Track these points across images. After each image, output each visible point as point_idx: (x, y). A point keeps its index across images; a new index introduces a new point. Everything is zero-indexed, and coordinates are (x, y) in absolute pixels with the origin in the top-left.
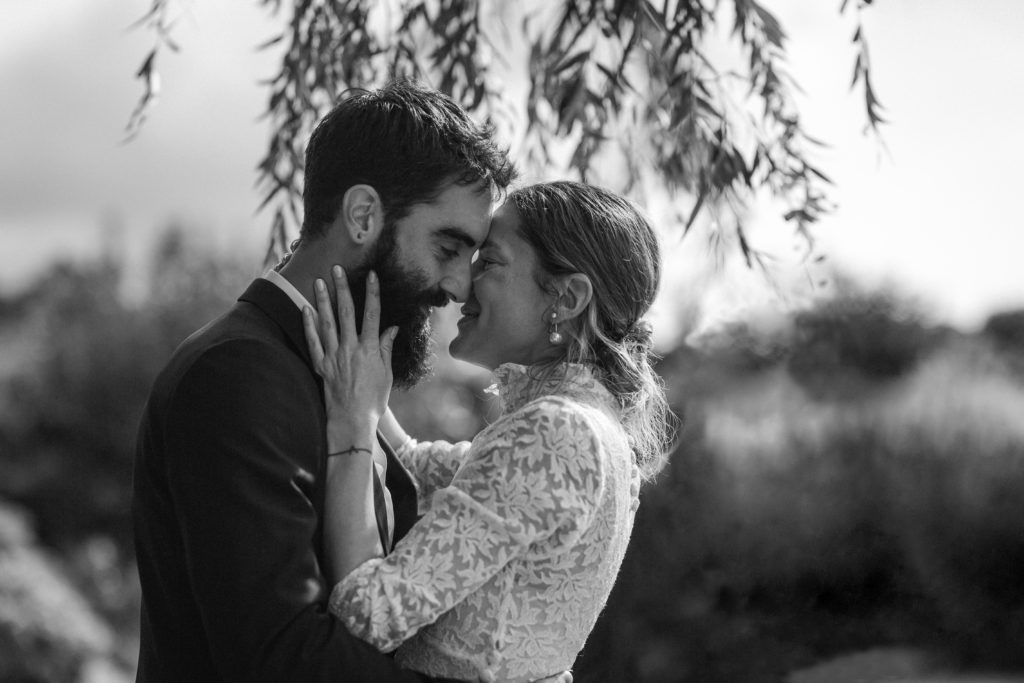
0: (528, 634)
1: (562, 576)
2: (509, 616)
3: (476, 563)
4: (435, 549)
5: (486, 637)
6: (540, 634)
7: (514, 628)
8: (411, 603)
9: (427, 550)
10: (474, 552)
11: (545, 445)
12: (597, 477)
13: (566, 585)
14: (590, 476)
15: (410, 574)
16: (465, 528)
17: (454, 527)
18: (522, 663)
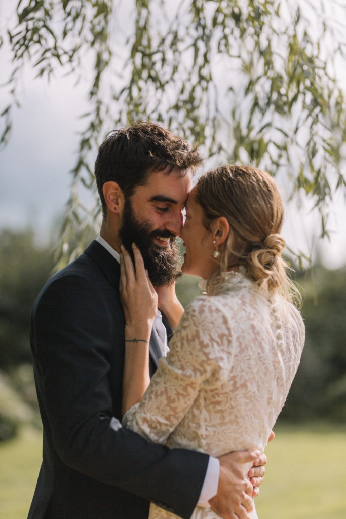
0: (217, 428)
1: (227, 395)
2: (205, 420)
3: (179, 398)
4: (156, 395)
5: (196, 434)
6: (224, 428)
7: (209, 426)
8: (154, 425)
9: (153, 396)
10: (175, 393)
11: (195, 325)
12: (230, 338)
13: (231, 399)
14: (225, 338)
15: (148, 411)
16: (168, 381)
17: (163, 381)
18: (218, 445)
